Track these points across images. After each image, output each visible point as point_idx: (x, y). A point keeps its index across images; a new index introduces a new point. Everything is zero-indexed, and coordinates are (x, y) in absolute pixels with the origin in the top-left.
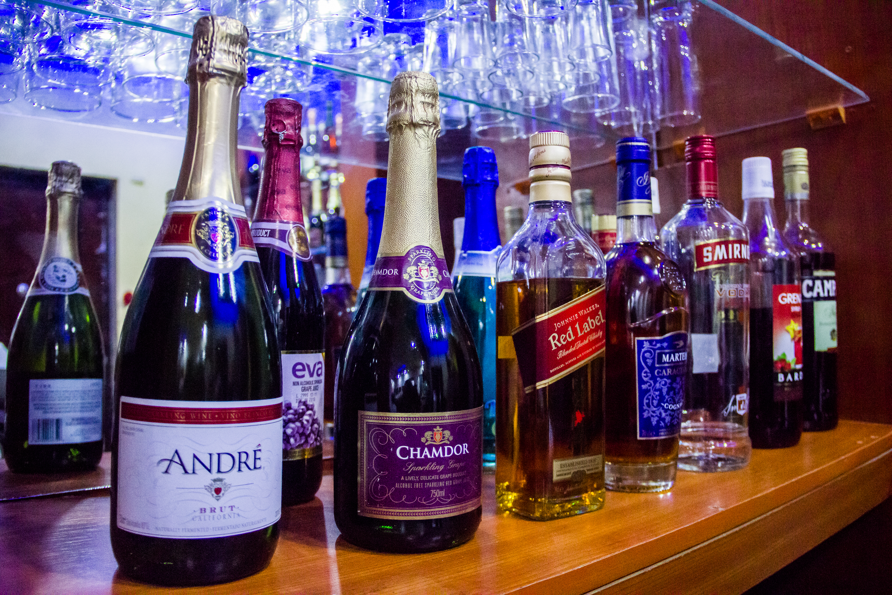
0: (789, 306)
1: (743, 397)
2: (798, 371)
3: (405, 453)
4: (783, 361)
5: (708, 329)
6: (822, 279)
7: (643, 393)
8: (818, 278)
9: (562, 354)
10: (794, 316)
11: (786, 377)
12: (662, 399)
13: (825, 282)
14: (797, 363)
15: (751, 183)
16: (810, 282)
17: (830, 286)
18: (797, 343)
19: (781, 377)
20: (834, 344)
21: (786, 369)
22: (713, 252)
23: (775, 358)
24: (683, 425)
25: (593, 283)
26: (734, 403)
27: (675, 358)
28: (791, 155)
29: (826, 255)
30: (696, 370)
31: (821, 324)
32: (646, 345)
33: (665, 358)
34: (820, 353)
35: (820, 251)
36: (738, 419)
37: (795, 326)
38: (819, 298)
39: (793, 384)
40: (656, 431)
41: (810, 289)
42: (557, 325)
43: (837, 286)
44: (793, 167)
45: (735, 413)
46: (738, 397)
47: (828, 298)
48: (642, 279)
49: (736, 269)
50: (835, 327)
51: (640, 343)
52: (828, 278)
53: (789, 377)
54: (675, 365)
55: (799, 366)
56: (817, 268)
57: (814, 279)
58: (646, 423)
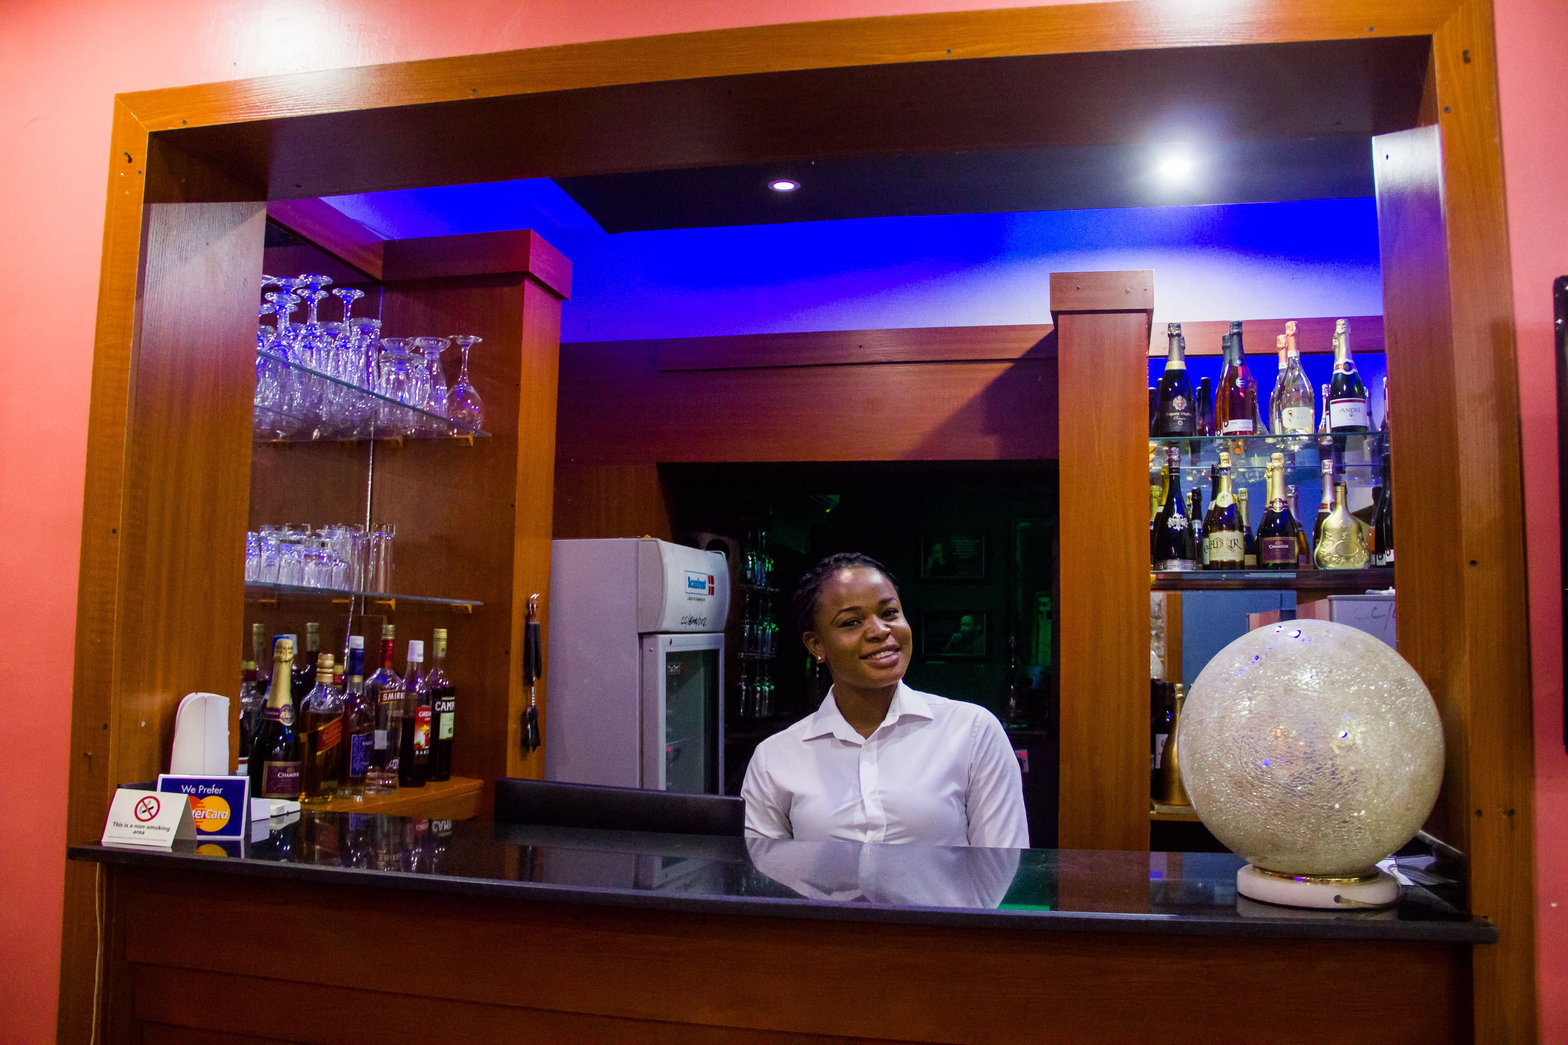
0: (424, 718)
1: (396, 761)
2: (426, 750)
3: (281, 775)
4: (419, 744)
5: (385, 728)
6: (446, 701)
7: (354, 758)
8: (444, 701)
9: (327, 742)
10: (426, 723)
11: (419, 752)
12: (361, 760)
13: (448, 703)
14: (426, 745)
15: (412, 654)
16: (440, 703)
17: (451, 705)
18: (427, 735)
19: (417, 753)
20: (451, 735)
21: (419, 747)
22: (388, 696)
23: (415, 742)
24: (368, 774)
25: (339, 715)
26: (392, 764)
27: (368, 743)
28: (438, 632)
29: (450, 688)
30: (376, 747)
31: (444, 725)
32: (356, 738)
33: (364, 743)
34: (442, 740)
35: (448, 687)
36: (394, 771)
37: (426, 728)
38: (444, 711)
39: (424, 756)
40: (358, 773)
41: (439, 706)
42: (326, 731)
43: (455, 705)
44: (439, 639)
45: (392, 768)
46: (394, 761)
47: (449, 711)
48: (356, 709)
49: (393, 704)
50: (452, 726)
51: (354, 737)
52: (450, 701)
53: (421, 752)
54: (367, 747)
55: (427, 747)
56: (445, 696)
57: (442, 702)
58: (354, 770)
